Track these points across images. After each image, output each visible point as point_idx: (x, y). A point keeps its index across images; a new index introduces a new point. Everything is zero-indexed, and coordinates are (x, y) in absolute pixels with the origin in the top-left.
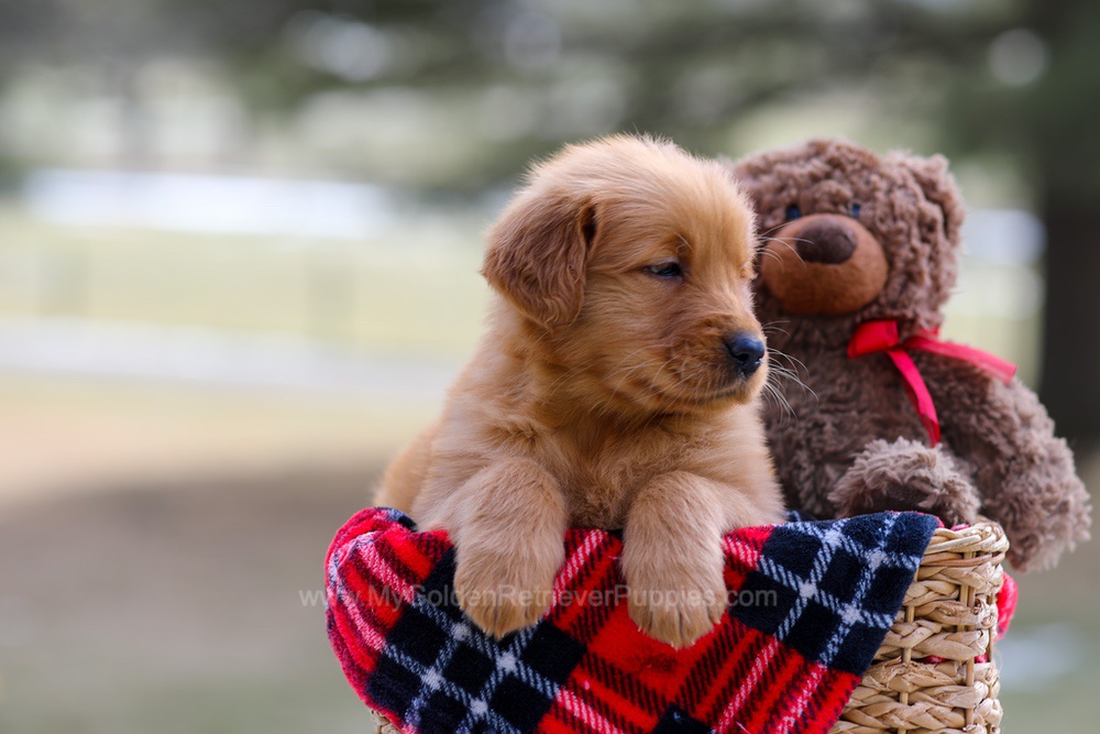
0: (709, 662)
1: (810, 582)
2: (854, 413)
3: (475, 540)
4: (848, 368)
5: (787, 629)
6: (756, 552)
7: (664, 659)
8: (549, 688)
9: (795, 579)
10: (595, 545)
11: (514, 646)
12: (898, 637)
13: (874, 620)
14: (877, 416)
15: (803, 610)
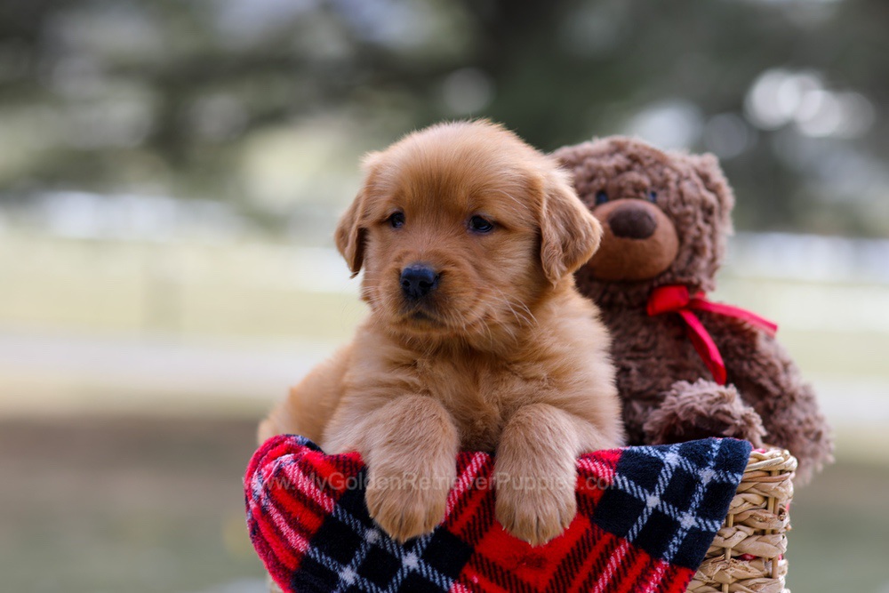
0: (572, 561)
1: (655, 495)
2: (653, 360)
3: (386, 461)
4: (646, 324)
5: (635, 533)
6: (611, 470)
7: (536, 558)
8: (445, 582)
9: (643, 492)
10: (480, 465)
11: (416, 548)
12: (722, 539)
13: (706, 525)
14: (672, 362)
15: (649, 517)
